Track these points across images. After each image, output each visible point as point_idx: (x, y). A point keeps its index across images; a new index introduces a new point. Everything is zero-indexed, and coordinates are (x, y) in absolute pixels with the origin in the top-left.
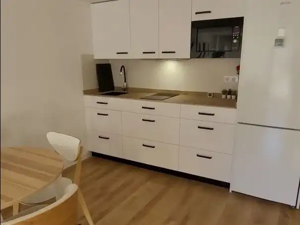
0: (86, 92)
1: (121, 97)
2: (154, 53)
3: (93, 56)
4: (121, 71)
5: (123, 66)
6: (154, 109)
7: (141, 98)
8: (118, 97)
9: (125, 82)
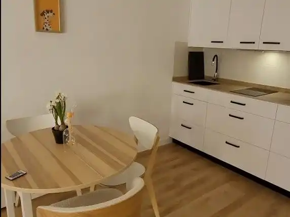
0: (175, 79)
1: (209, 88)
2: (254, 43)
3: (187, 43)
4: (213, 61)
5: (216, 56)
6: (245, 105)
7: (231, 92)
8: (206, 88)
9: (216, 72)
